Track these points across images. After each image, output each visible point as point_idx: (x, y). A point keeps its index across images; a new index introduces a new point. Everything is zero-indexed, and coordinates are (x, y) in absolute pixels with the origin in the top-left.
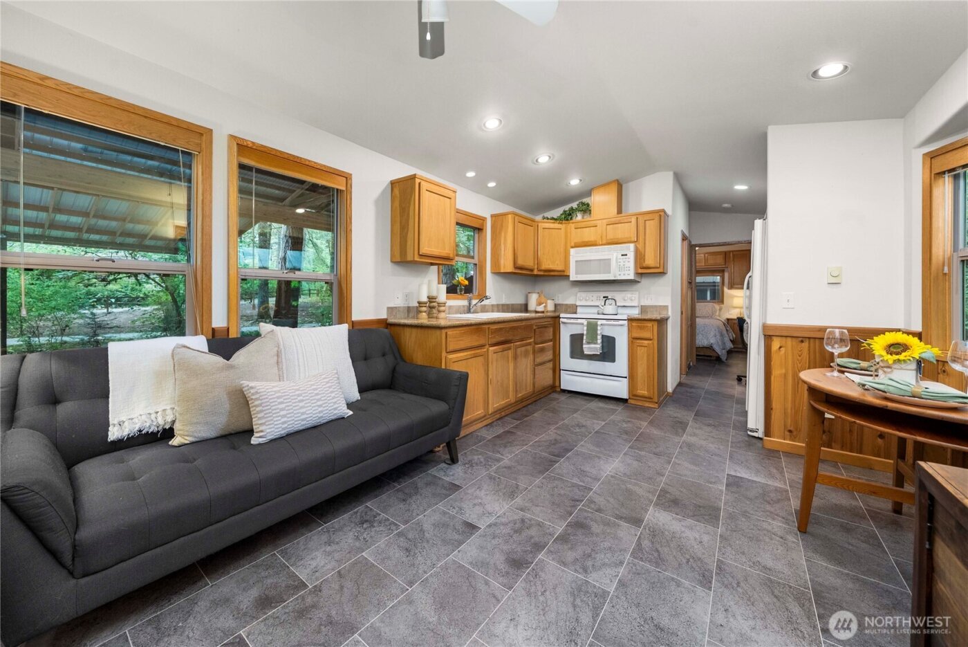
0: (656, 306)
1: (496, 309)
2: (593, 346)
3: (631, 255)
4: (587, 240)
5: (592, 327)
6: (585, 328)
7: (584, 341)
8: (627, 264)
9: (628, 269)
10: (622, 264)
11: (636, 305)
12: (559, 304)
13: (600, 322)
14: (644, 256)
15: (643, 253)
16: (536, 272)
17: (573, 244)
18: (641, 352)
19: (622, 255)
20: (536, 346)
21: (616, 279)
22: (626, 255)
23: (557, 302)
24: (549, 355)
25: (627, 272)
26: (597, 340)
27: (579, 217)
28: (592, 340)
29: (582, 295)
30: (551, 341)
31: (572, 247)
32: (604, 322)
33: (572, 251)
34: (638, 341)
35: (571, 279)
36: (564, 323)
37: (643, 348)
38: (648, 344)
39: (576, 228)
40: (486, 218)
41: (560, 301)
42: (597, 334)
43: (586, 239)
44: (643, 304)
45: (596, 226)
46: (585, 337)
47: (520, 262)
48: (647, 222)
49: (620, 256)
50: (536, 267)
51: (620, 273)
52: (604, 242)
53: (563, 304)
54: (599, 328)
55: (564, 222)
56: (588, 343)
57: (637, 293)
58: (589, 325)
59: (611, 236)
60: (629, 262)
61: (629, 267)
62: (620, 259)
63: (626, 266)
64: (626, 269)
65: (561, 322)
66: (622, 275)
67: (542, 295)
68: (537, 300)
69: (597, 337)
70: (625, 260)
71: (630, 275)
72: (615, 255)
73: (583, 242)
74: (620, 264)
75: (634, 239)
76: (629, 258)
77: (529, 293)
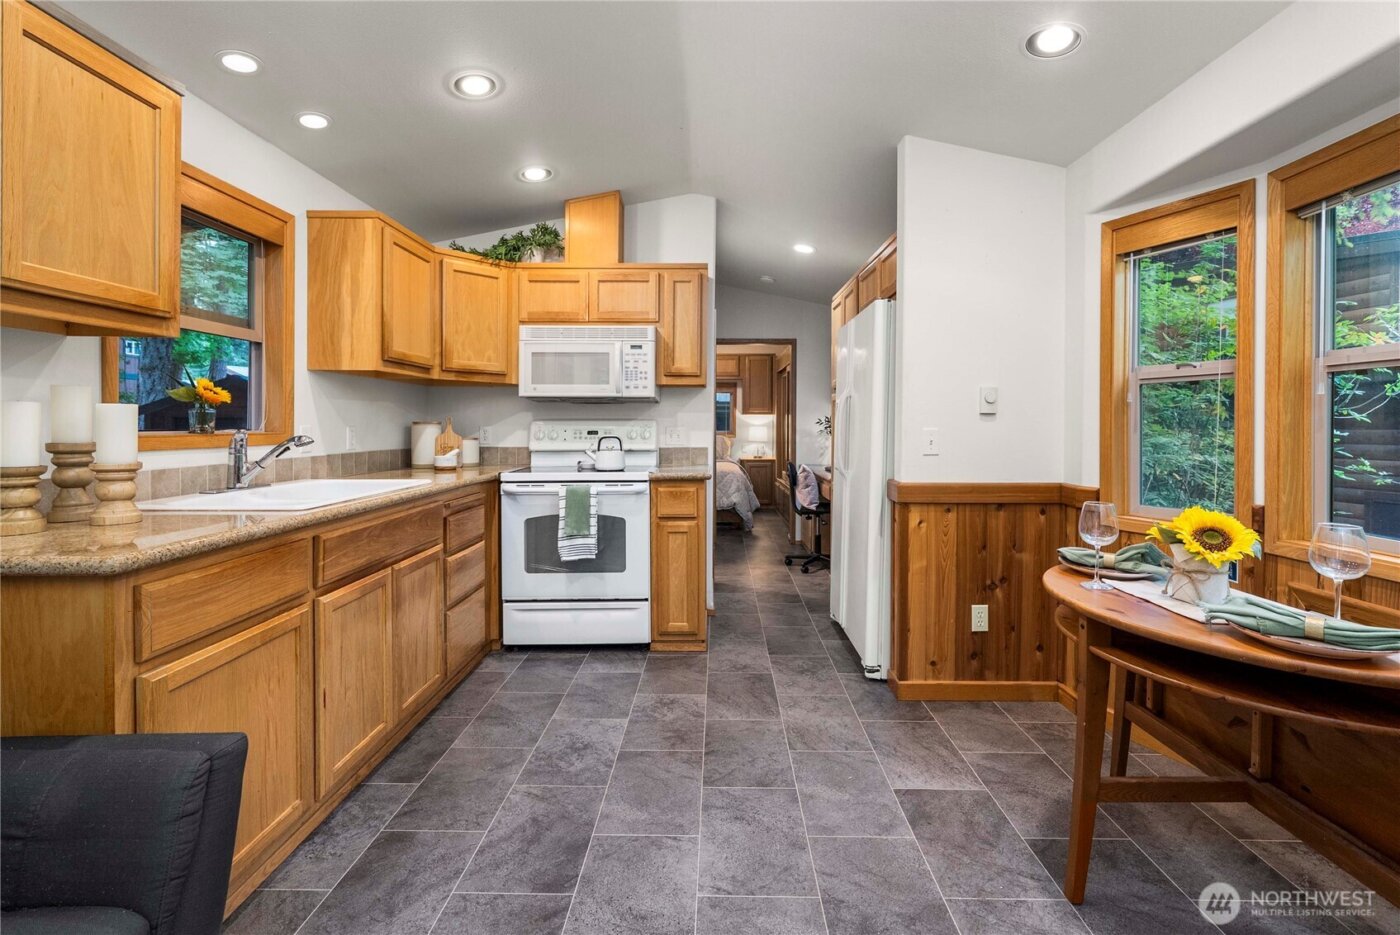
0: (687, 450)
1: (323, 468)
2: (580, 541)
3: (649, 348)
4: (556, 310)
5: (578, 502)
6: (563, 504)
7: (561, 533)
8: (642, 367)
9: (643, 375)
10: (631, 365)
11: (652, 447)
12: (489, 449)
13: (594, 488)
14: (673, 351)
15: (671, 345)
16: (436, 375)
17: (524, 316)
18: (676, 545)
19: (633, 347)
20: (450, 559)
21: (619, 395)
22: (640, 347)
23: (486, 444)
24: (477, 574)
25: (640, 383)
26: (589, 526)
27: (537, 257)
28: (578, 531)
29: (540, 427)
30: (479, 539)
31: (523, 322)
32: (602, 487)
33: (525, 331)
34: (670, 523)
35: (522, 393)
36: (510, 494)
37: (679, 536)
38: (690, 527)
39: (530, 281)
40: (292, 217)
41: (490, 443)
42: (589, 516)
43: (555, 307)
44: (663, 446)
45: (578, 282)
46: (561, 524)
47: (399, 347)
48: (678, 285)
49: (627, 349)
50: (437, 361)
51: (627, 383)
52: (594, 316)
53: (498, 449)
54: (593, 501)
55: (503, 263)
56: (571, 537)
57: (654, 424)
58: (571, 497)
59: (607, 306)
60: (645, 361)
61: (646, 373)
62: (627, 354)
63: (639, 370)
64: (639, 375)
65: (502, 493)
66: (632, 387)
67: (449, 428)
68: (437, 440)
69: (588, 522)
70: (637, 357)
71: (645, 387)
72: (618, 345)
73: (548, 313)
74: (628, 365)
75: (653, 316)
76: (645, 355)
77: (415, 423)
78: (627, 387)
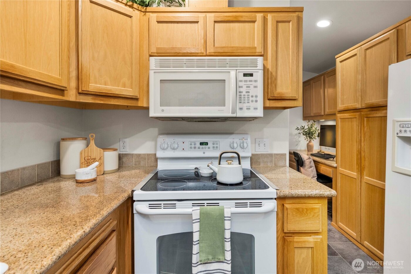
2: (215, 267)
3: (259, 76)
4: (179, 46)
8: (253, 92)
9: (254, 99)
10: (244, 90)
11: (248, 154)
12: (126, 155)
14: (276, 79)
15: (274, 74)
16: (71, 96)
17: (153, 50)
18: (301, 259)
19: (245, 75)
21: (234, 115)
22: (251, 75)
23: (123, 152)
25: (252, 105)
26: (224, 251)
29: (164, 140)
31: (153, 55)
33: (154, 62)
34: (294, 239)
35: (152, 114)
37: (305, 251)
38: (316, 242)
39: (158, 22)
41: (127, 151)
42: (224, 239)
43: (178, 44)
44: (254, 153)
45: (196, 22)
48: (279, 24)
49: (241, 77)
50: (73, 84)
51: (241, 106)
53: (132, 155)
58: (204, 217)
59: (221, 42)
60: (255, 87)
61: (256, 96)
62: (241, 81)
63: (251, 94)
64: (251, 99)
65: (135, 212)
66: (245, 108)
67: (92, 143)
68: (81, 153)
69: (223, 246)
70: (248, 83)
71: (256, 109)
72: (233, 73)
73: (173, 48)
74: (241, 90)
75: (259, 50)
76: (256, 81)
77: (63, 140)
78: (241, 109)
